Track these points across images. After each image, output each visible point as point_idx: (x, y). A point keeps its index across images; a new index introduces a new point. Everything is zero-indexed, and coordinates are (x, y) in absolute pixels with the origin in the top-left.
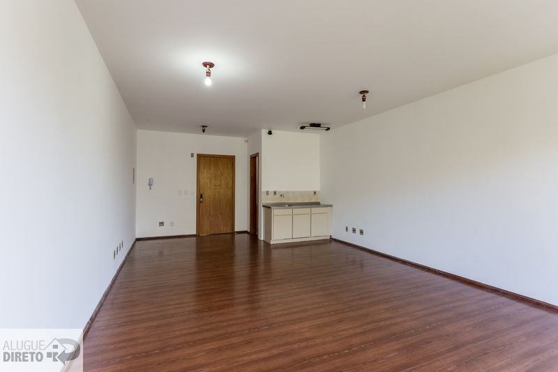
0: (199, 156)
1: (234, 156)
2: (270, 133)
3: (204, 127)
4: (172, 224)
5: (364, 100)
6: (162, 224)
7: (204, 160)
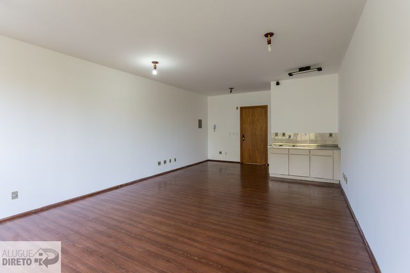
0: (242, 108)
1: (267, 106)
2: (278, 84)
3: (231, 89)
4: (226, 153)
5: (269, 42)
6: (221, 153)
7: (245, 111)
